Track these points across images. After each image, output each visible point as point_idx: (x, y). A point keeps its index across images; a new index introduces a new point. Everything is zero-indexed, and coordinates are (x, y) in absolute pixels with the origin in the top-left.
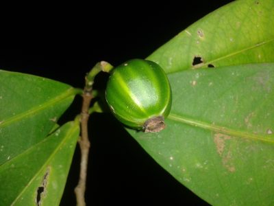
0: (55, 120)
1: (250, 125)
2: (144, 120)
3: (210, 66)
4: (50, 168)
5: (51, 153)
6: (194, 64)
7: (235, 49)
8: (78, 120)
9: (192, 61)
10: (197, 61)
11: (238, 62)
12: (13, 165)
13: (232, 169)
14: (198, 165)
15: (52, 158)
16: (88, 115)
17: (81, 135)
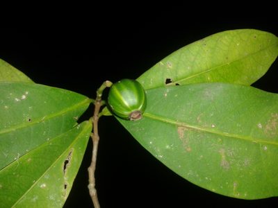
0: (77, 118)
1: (200, 122)
2: (130, 112)
3: (177, 84)
4: (73, 149)
5: (73, 139)
6: (167, 83)
7: (192, 74)
8: (91, 120)
9: (165, 81)
10: (168, 81)
11: (195, 82)
12: (51, 144)
13: (189, 149)
14: (167, 147)
15: (74, 143)
16: (98, 118)
17: (93, 131)
